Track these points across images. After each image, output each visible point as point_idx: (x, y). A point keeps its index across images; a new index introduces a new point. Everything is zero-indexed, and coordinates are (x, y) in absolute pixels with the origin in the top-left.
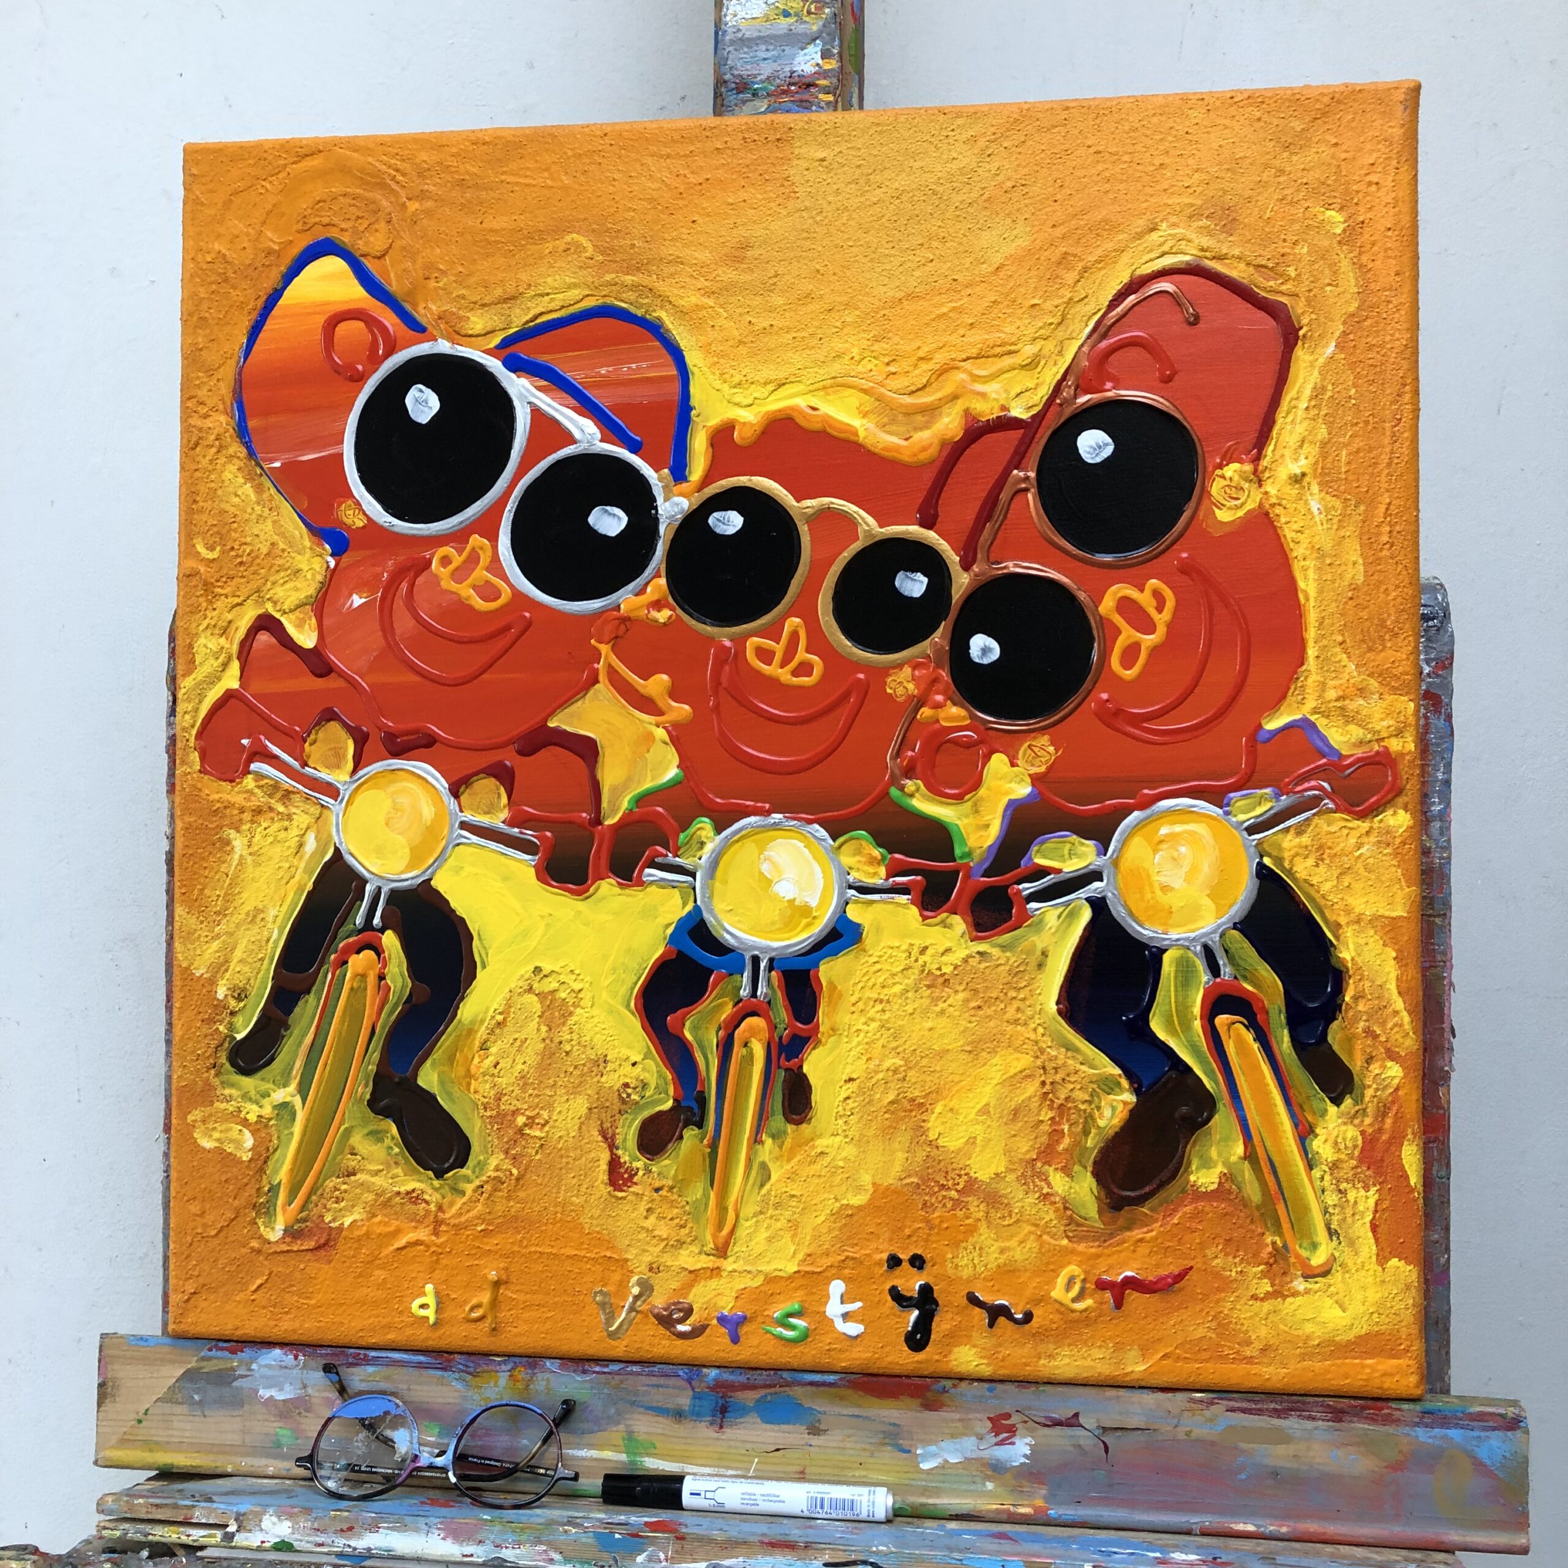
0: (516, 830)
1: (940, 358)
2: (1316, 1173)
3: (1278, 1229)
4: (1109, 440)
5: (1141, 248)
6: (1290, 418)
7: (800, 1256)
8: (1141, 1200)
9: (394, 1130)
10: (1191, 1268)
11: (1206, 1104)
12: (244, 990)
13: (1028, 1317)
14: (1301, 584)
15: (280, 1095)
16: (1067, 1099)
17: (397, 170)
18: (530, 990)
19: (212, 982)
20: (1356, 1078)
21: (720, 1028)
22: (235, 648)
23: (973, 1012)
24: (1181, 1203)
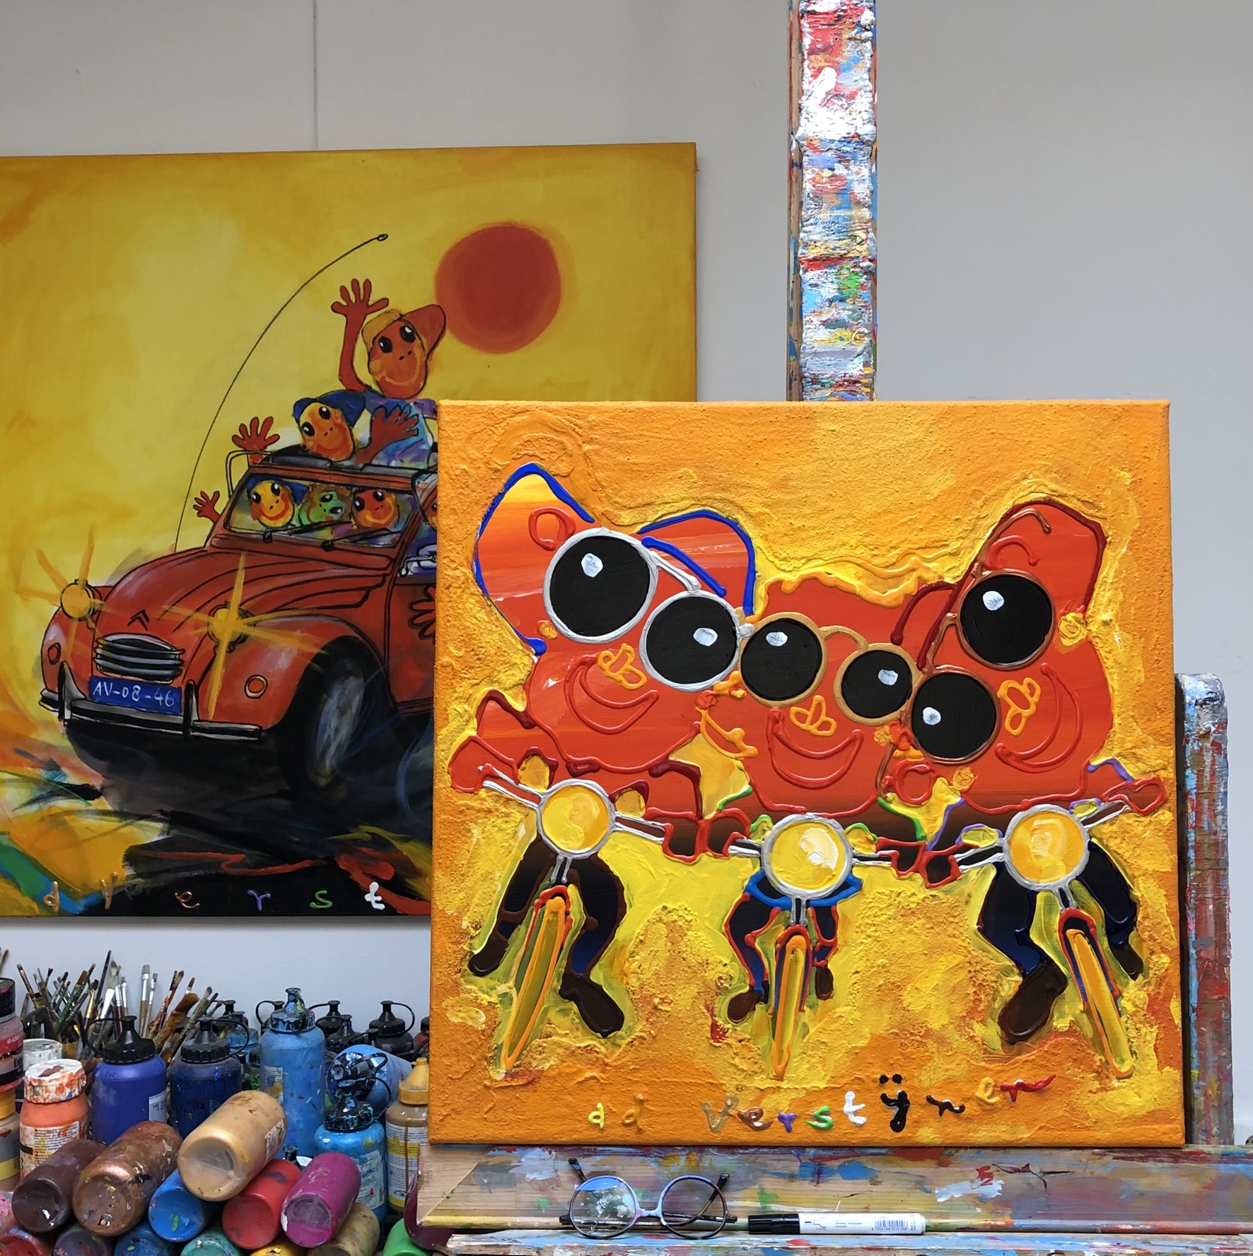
0: (651, 822)
1: (904, 547)
2: (1124, 1019)
3: (1102, 1051)
4: (1001, 597)
5: (1018, 488)
6: (1103, 588)
7: (828, 1078)
8: (1025, 1038)
9: (575, 1008)
10: (1054, 1076)
11: (1061, 982)
12: (479, 923)
13: (962, 1108)
14: (1110, 682)
15: (502, 988)
16: (983, 980)
17: (576, 425)
18: (660, 920)
19: (459, 918)
20: (1144, 964)
21: (777, 943)
22: (473, 711)
23: (928, 931)
24: (1048, 1039)
